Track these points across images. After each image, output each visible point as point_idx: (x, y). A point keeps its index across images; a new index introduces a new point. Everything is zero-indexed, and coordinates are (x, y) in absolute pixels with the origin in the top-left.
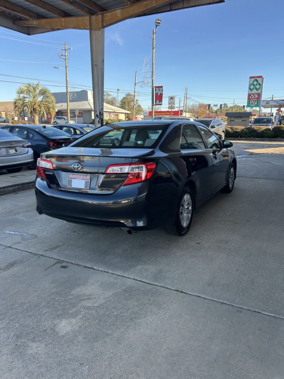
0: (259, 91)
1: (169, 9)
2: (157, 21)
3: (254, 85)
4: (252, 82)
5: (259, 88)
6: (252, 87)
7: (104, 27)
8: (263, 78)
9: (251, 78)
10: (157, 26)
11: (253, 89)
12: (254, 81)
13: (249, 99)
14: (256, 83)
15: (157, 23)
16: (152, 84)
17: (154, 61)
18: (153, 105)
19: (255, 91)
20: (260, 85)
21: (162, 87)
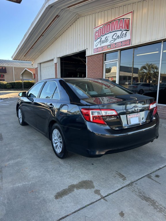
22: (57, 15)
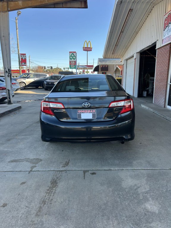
0: (75, 60)
1: (54, 7)
2: (19, 12)
3: (72, 56)
4: (71, 55)
5: (75, 58)
6: (71, 57)
7: (9, 11)
8: (76, 53)
9: (70, 52)
10: (18, 15)
11: (72, 58)
12: (72, 54)
13: (70, 64)
14: (73, 55)
15: (19, 13)
16: (18, 52)
17: (18, 37)
18: (20, 66)
19: (73, 60)
20: (75, 57)
21: (25, 54)
22: (130, 9)
